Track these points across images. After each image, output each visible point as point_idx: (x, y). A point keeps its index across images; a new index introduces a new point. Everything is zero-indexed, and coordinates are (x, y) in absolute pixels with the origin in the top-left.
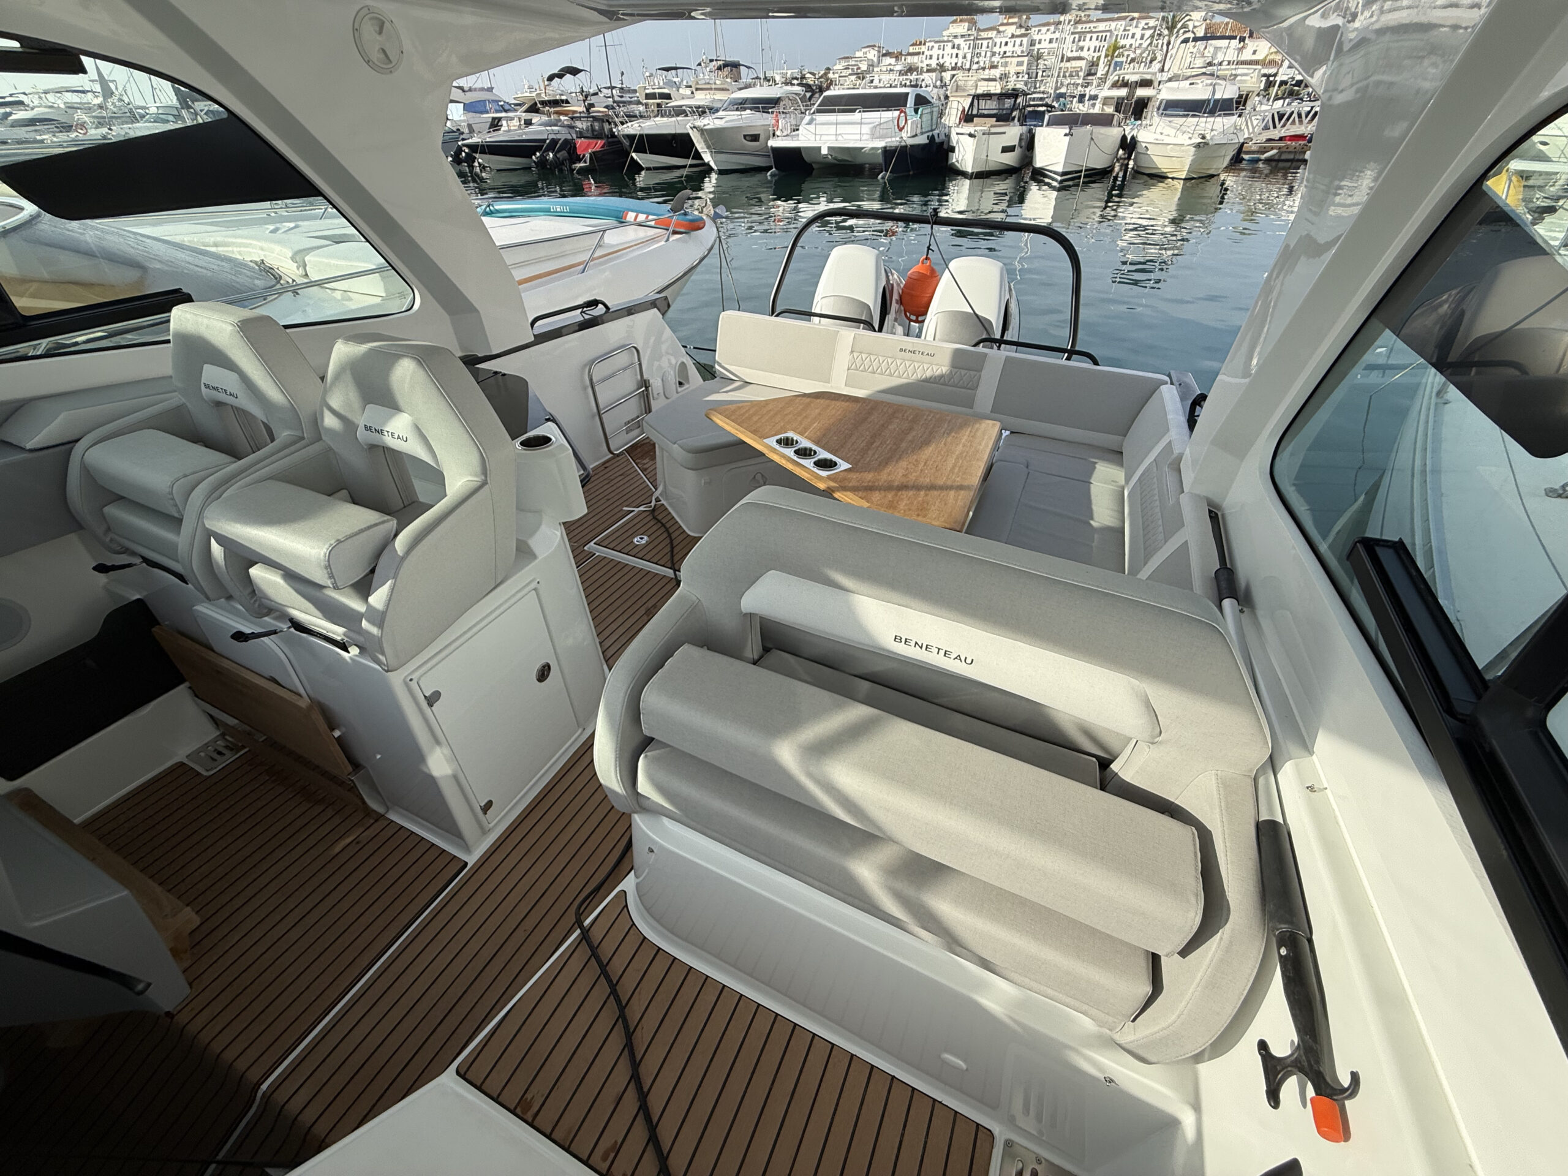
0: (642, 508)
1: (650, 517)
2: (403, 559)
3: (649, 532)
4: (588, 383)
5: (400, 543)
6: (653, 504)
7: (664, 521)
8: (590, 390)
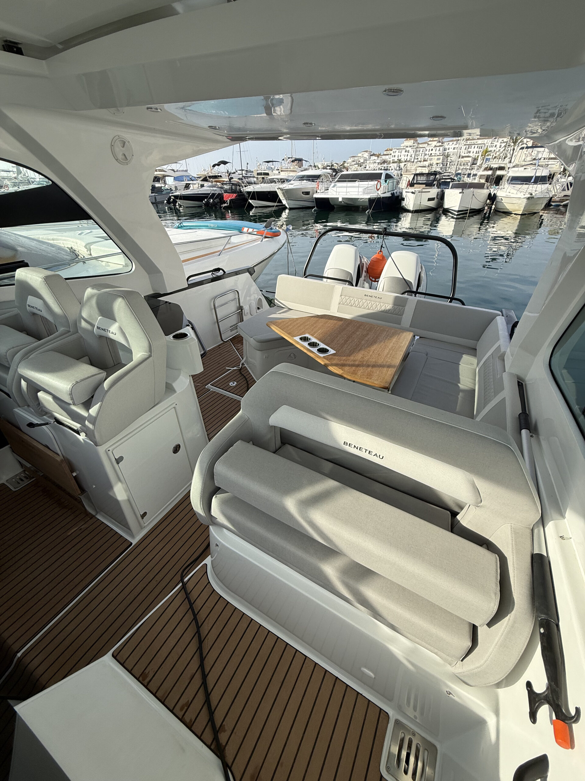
0: (235, 368)
1: (239, 373)
2: (107, 391)
3: (237, 380)
4: (213, 307)
5: (106, 384)
6: (240, 366)
7: (245, 375)
8: (214, 310)
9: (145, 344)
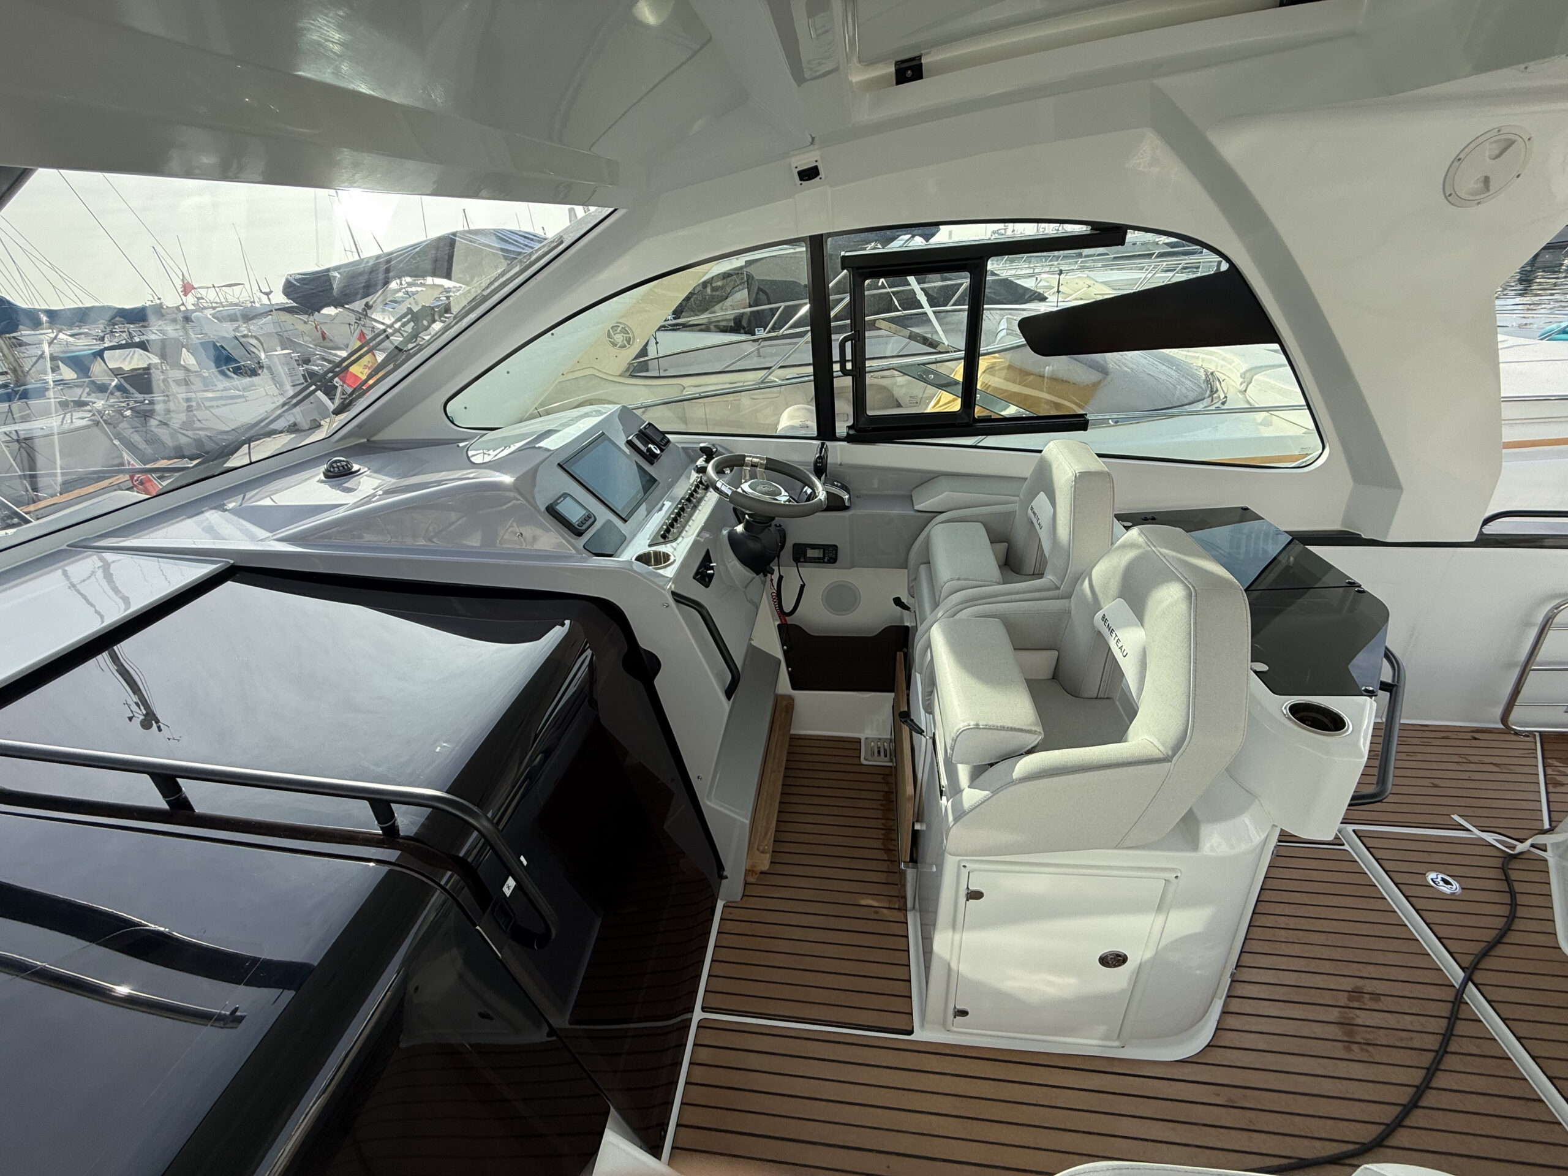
0: (1489, 838)
1: (1498, 863)
2: (1013, 783)
3: (1469, 883)
4: (1540, 618)
5: (1025, 765)
6: (1520, 847)
8: (1533, 633)
9: (1173, 728)
